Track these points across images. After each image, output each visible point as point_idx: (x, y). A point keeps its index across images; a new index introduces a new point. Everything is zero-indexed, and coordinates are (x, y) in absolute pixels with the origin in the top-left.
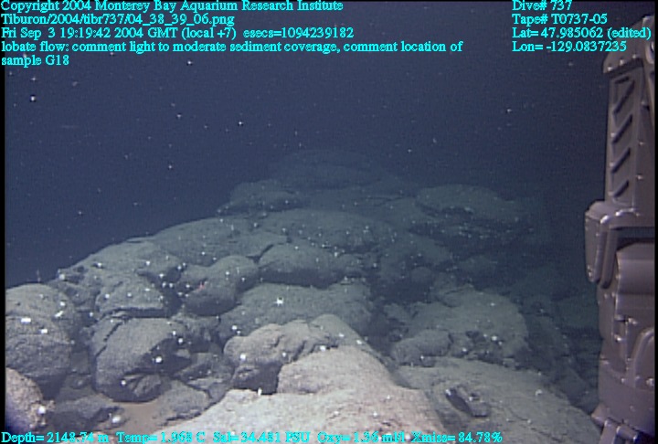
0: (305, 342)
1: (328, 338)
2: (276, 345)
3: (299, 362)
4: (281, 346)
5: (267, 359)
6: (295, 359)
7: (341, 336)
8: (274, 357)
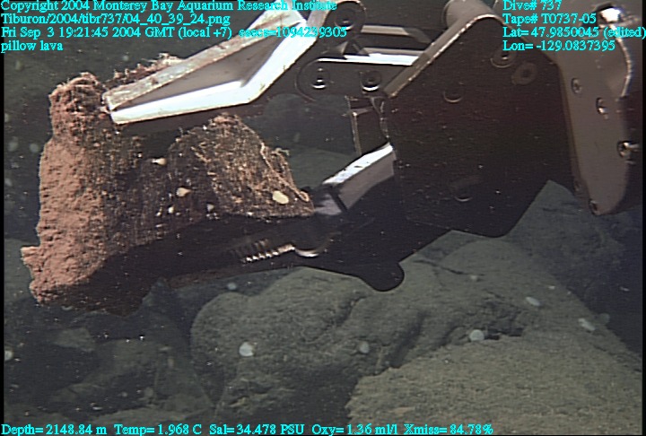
0: (423, 315)
1: (493, 306)
2: (341, 320)
3: (408, 369)
4: (355, 324)
5: (314, 360)
6: (395, 361)
7: (532, 301)
8: (335, 352)
